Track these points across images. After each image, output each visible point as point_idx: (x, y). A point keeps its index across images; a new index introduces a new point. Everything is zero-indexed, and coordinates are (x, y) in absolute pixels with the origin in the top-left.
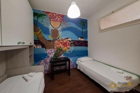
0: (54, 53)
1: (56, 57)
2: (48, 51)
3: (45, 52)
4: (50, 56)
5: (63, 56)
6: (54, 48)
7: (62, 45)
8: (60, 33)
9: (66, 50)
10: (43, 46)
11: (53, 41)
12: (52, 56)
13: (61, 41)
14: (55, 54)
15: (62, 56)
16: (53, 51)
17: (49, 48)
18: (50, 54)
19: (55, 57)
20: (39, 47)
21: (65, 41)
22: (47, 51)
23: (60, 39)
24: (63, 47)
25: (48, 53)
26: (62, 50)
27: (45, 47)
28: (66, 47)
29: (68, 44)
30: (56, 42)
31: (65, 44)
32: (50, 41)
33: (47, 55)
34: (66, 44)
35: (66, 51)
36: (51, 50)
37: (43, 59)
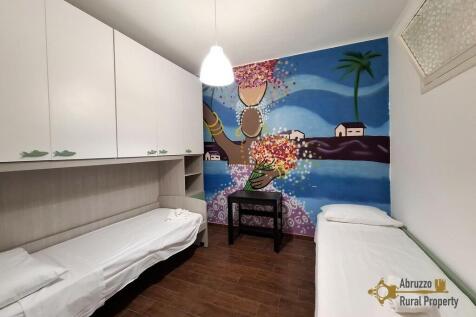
0: (247, 177)
1: (253, 188)
2: (234, 169)
3: (228, 172)
4: (239, 183)
5: (273, 188)
6: (248, 163)
7: (270, 155)
8: (265, 118)
9: (284, 169)
10: (224, 157)
11: (245, 142)
12: (242, 182)
13: (268, 143)
14: (249, 180)
15: (270, 188)
16: (245, 170)
17: (236, 163)
18: (239, 178)
19: (250, 189)
20: (216, 158)
21: (278, 142)
22: (230, 168)
23: (264, 135)
24: (272, 160)
25: (234, 175)
26: (268, 169)
27: (227, 160)
28: (282, 162)
29: (291, 152)
30: (252, 146)
31: (279, 152)
32: (238, 143)
33: (231, 180)
34: (283, 151)
35: (283, 174)
36: (241, 168)
37: (223, 188)
